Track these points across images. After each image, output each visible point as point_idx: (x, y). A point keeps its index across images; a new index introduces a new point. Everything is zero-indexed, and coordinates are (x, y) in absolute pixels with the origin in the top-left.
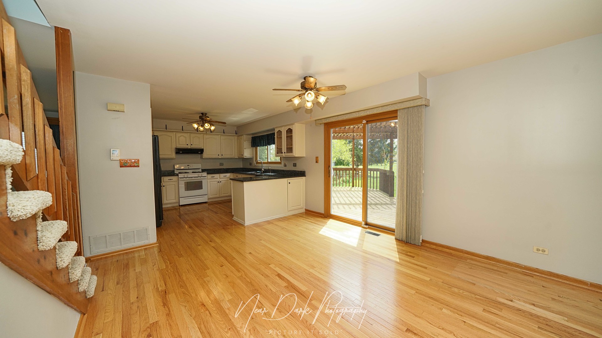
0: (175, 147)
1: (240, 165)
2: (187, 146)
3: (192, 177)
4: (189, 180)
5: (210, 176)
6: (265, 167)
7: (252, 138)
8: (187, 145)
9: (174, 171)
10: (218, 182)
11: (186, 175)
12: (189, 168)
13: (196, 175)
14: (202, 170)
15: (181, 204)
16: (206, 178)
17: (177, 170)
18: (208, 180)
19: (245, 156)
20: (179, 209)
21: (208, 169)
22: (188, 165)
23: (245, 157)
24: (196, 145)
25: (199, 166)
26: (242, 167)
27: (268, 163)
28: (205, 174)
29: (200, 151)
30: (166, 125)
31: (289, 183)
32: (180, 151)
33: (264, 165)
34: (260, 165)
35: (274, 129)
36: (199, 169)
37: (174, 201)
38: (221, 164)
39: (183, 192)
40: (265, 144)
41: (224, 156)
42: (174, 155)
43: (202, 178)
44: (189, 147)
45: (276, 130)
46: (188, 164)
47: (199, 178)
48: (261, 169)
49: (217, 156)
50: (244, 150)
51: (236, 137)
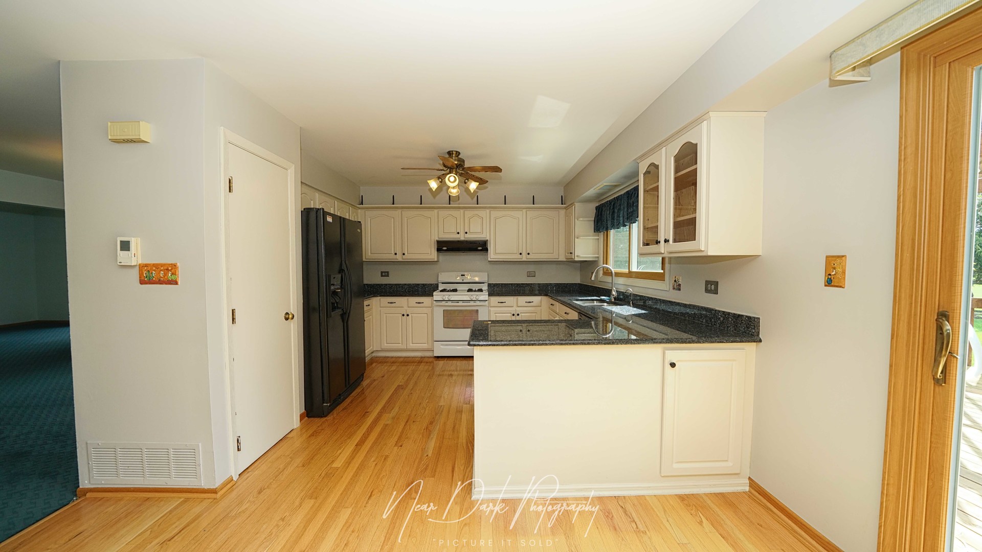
0: (436, 238)
1: (574, 278)
2: (458, 236)
3: (458, 301)
4: (450, 306)
5: (494, 301)
6: (620, 285)
7: (597, 208)
8: (458, 233)
9: (438, 284)
10: (513, 315)
11: (446, 296)
12: (464, 281)
13: (466, 296)
14: (489, 285)
15: (435, 355)
16: (486, 302)
17: (442, 283)
18: (492, 309)
19: (576, 255)
20: (433, 363)
21: (502, 284)
22: (462, 275)
23: (576, 259)
24: (474, 235)
25: (484, 277)
26: (579, 282)
27: (630, 275)
28: (485, 295)
29: (480, 247)
30: (421, 196)
32: (446, 247)
33: (621, 281)
34: (609, 279)
36: (484, 283)
37: (425, 346)
38: (531, 274)
39: (441, 332)
41: (532, 257)
42: (433, 255)
43: (478, 303)
44: (462, 237)
45: (643, 169)
46: (459, 273)
47: (472, 303)
48: (611, 290)
49: (516, 257)
50: (576, 239)
51: (563, 212)
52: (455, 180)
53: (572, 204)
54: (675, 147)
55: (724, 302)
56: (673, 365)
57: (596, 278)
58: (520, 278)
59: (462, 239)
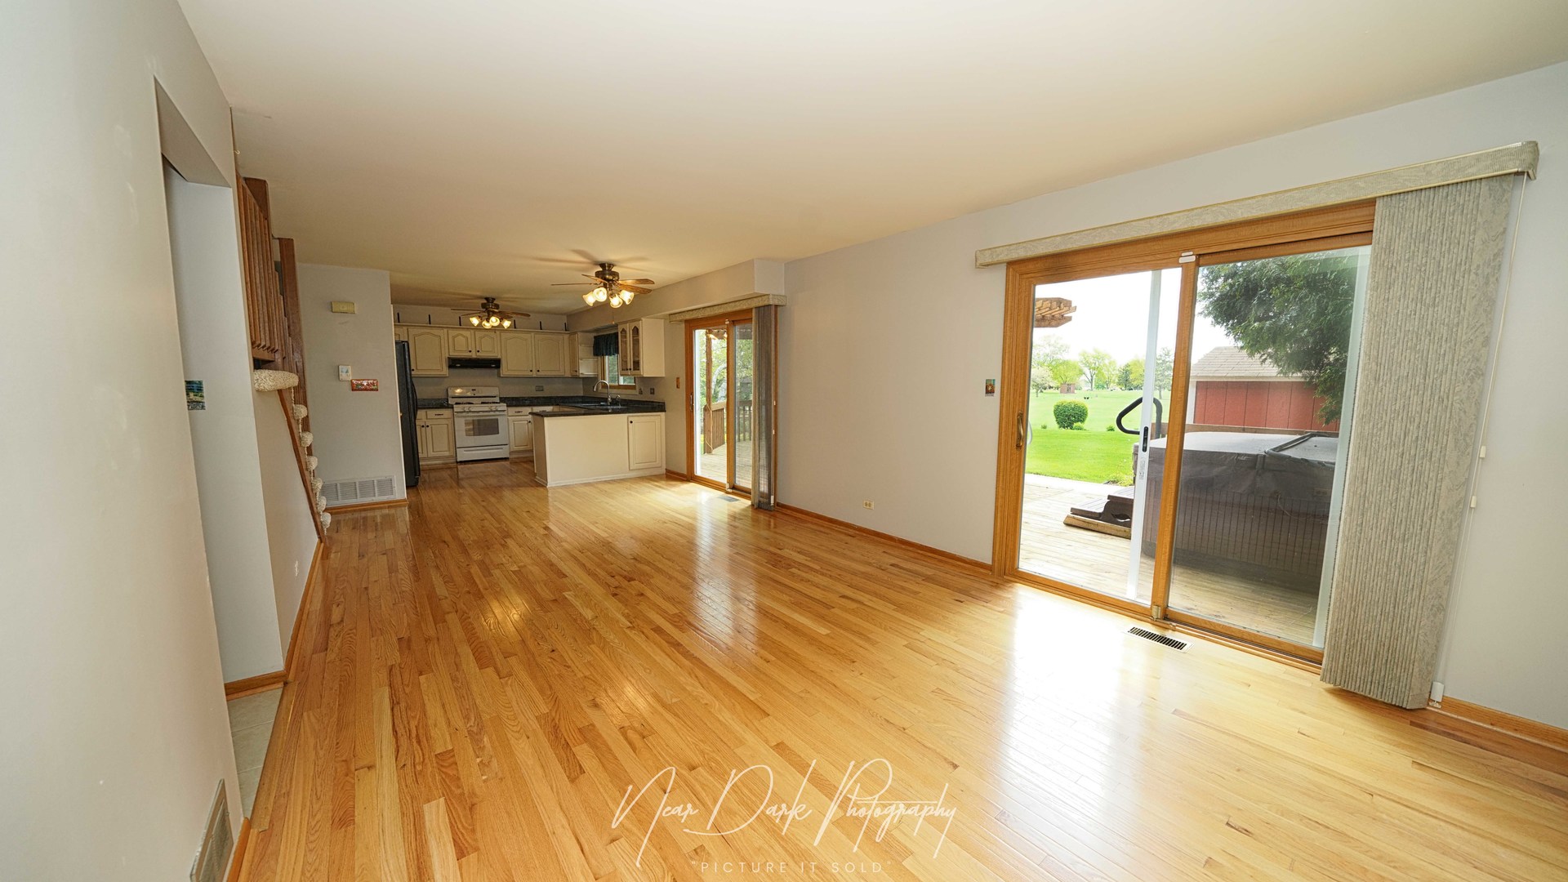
0: (447, 356)
1: (579, 391)
2: (470, 354)
3: (479, 412)
4: (472, 417)
5: (512, 410)
6: (613, 394)
7: (595, 337)
8: (470, 351)
9: (448, 398)
10: (529, 422)
11: (469, 408)
12: (477, 395)
13: (486, 408)
14: (500, 398)
15: (459, 460)
16: (505, 413)
17: (452, 397)
18: (509, 418)
19: (582, 372)
20: (457, 468)
21: (513, 397)
22: (474, 390)
23: (581, 376)
24: (487, 353)
25: (495, 391)
27: (620, 387)
28: (503, 406)
29: (495, 364)
30: (430, 315)
31: (631, 422)
32: (455, 363)
33: (615, 391)
34: (605, 391)
35: (616, 326)
36: (495, 397)
37: (447, 454)
38: (540, 389)
39: (463, 439)
40: (608, 353)
41: (541, 374)
42: (445, 371)
43: (498, 413)
44: (474, 355)
45: (619, 330)
46: (474, 388)
47: (492, 413)
48: (607, 398)
49: (527, 373)
50: (579, 360)
51: (566, 337)
53: (575, 333)
54: (633, 325)
55: (656, 398)
57: (597, 389)
58: (530, 391)
59: (474, 356)
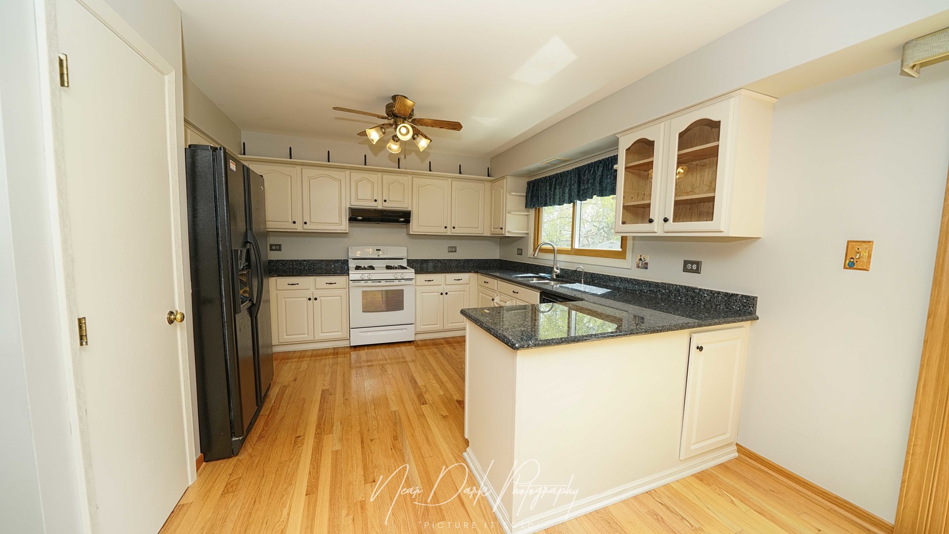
0: (348, 206)
2: (375, 204)
3: (379, 280)
4: (371, 287)
5: (421, 278)
6: (564, 262)
7: (529, 183)
8: (376, 201)
9: (347, 261)
10: (442, 294)
11: (366, 274)
12: (380, 257)
13: (391, 274)
14: (408, 261)
15: (351, 345)
16: (413, 282)
17: (353, 259)
18: (417, 289)
19: (507, 230)
20: (350, 353)
21: (422, 260)
22: (377, 250)
23: (507, 235)
24: (395, 204)
25: (402, 252)
26: (498, 258)
27: (573, 252)
28: (410, 273)
29: (401, 218)
30: (329, 152)
32: (359, 216)
36: (402, 259)
37: (338, 335)
38: (453, 250)
39: (359, 317)
40: (567, 198)
41: (458, 231)
42: (344, 225)
43: (403, 282)
44: (380, 206)
45: (626, 143)
46: (378, 248)
47: (396, 282)
48: (553, 268)
49: (441, 231)
50: (507, 214)
51: (488, 185)
52: (408, 132)
53: (503, 178)
56: (700, 349)
57: (529, 256)
58: (440, 253)
59: (380, 207)
